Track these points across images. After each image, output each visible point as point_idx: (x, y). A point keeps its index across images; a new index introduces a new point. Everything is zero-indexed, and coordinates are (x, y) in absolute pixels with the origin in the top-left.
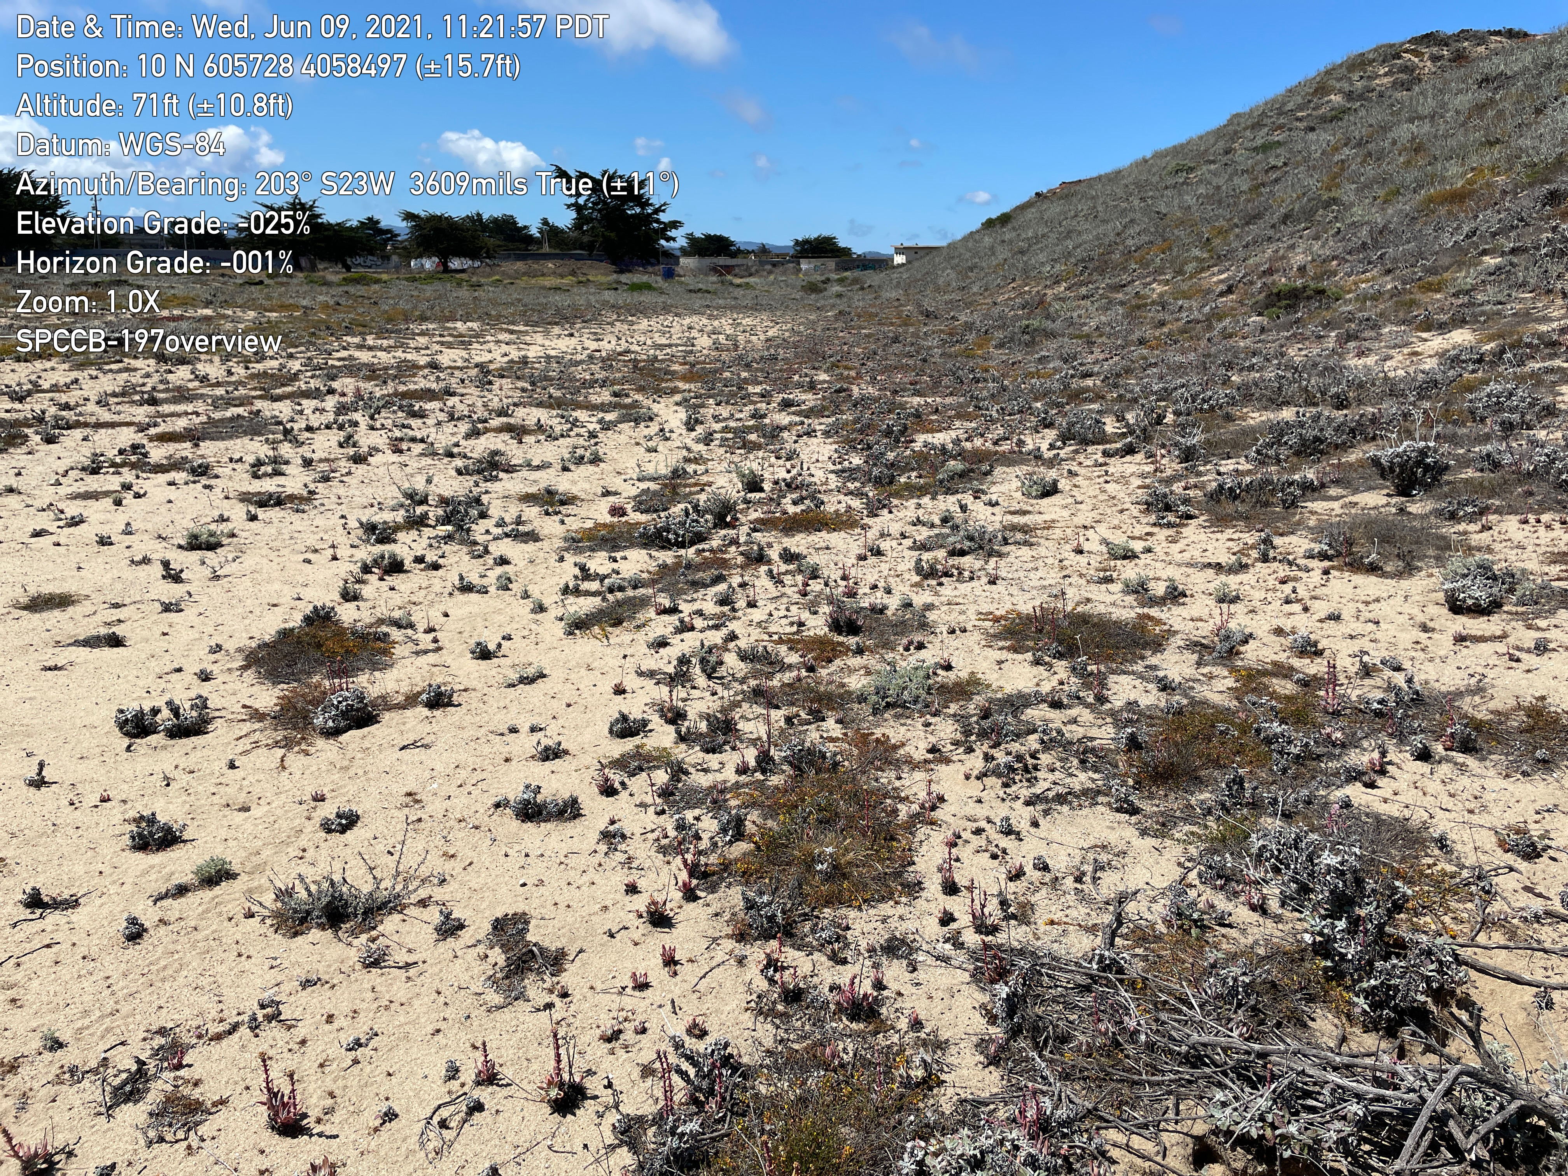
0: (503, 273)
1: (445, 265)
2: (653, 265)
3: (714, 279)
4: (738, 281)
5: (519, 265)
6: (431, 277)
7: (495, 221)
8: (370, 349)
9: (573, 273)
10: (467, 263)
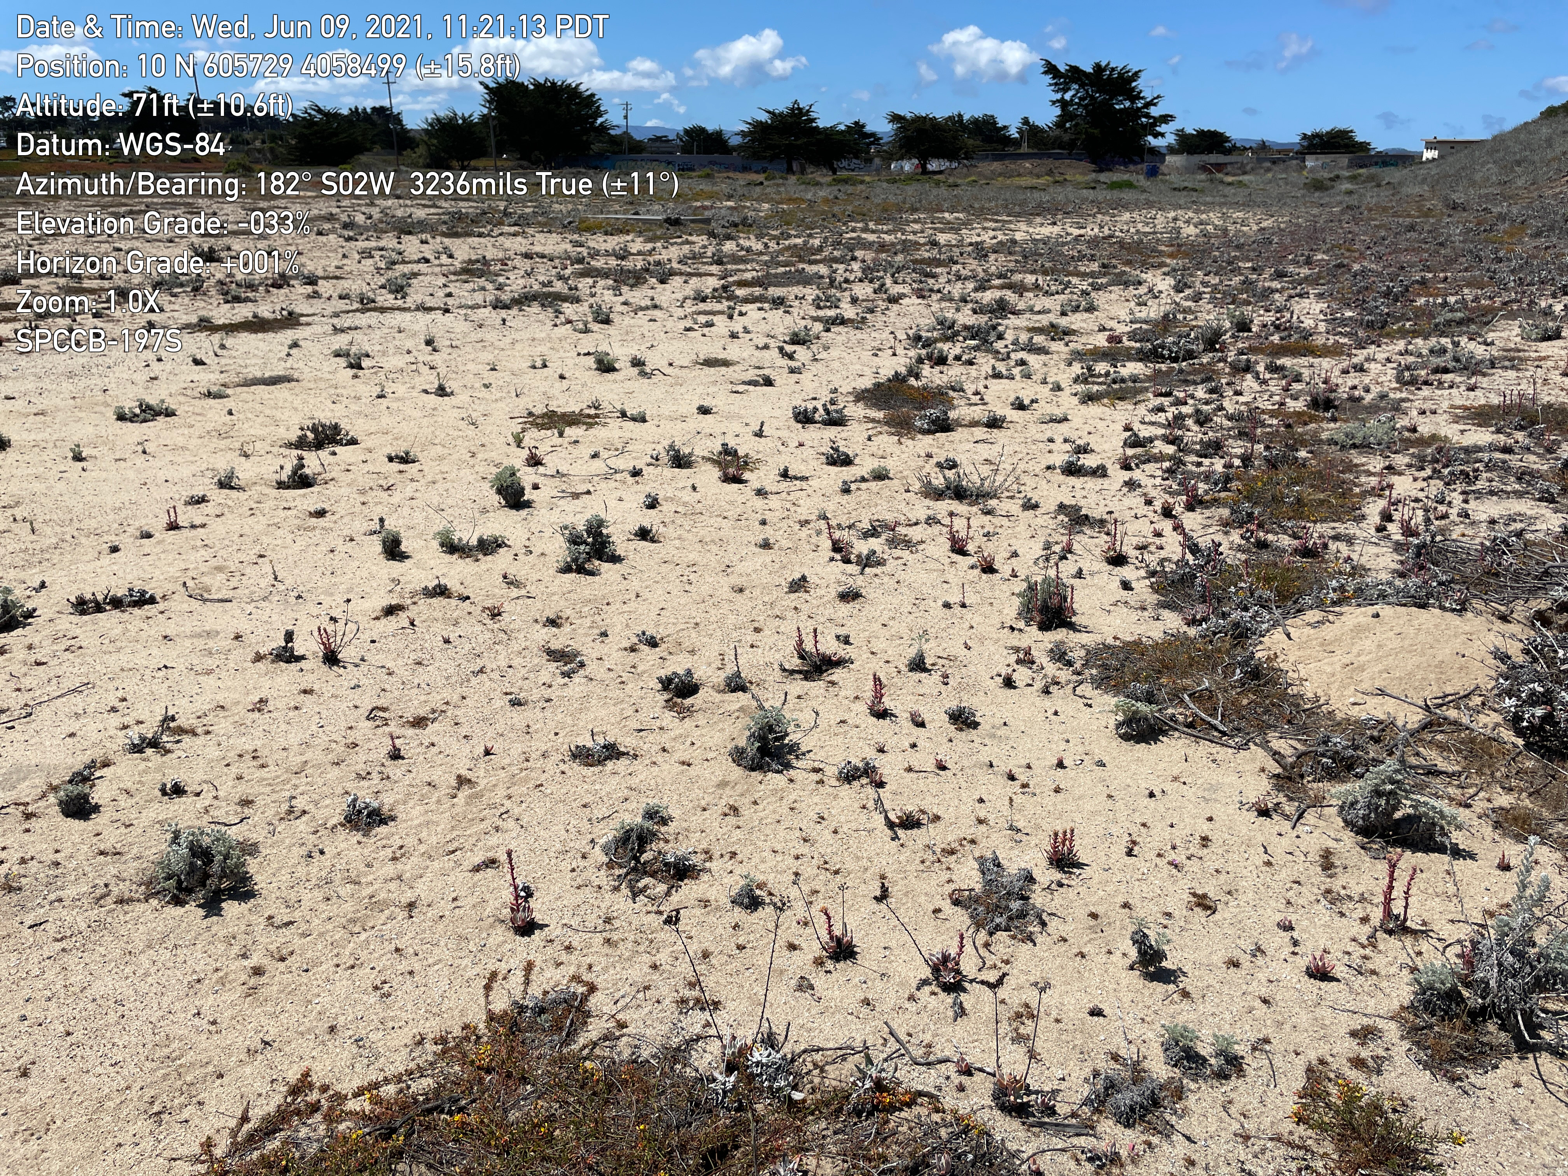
0: (980, 174)
1: (924, 167)
2: (1135, 163)
3: (1203, 177)
4: (1230, 179)
5: (996, 166)
6: (910, 178)
7: (975, 122)
8: (873, 232)
9: (1050, 173)
10: (943, 164)
